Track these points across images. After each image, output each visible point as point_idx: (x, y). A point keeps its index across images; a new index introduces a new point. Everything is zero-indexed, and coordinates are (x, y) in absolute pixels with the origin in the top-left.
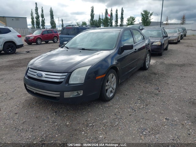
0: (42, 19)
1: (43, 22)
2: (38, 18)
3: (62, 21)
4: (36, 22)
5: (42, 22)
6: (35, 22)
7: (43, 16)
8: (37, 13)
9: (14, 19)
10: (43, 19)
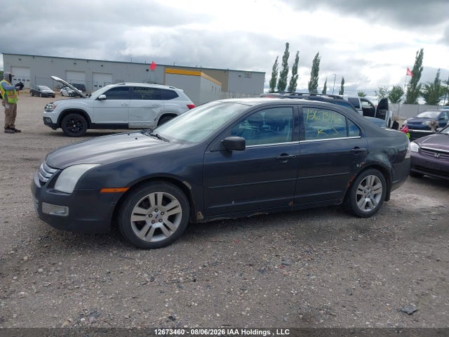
0: (293, 77)
1: (294, 81)
2: (284, 74)
3: (343, 83)
4: (280, 82)
5: (290, 84)
6: (277, 82)
7: (295, 71)
8: (285, 65)
9: (243, 75)
10: (295, 76)
